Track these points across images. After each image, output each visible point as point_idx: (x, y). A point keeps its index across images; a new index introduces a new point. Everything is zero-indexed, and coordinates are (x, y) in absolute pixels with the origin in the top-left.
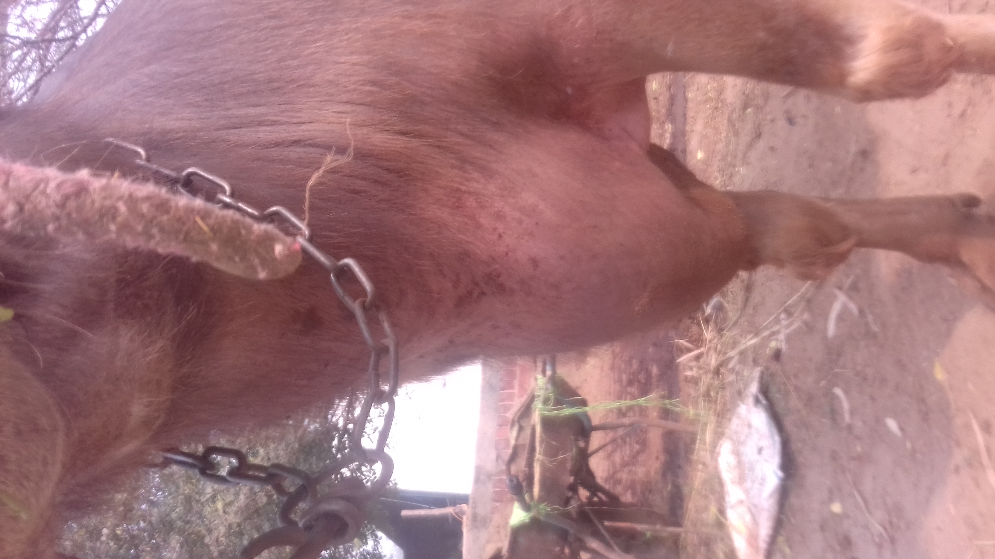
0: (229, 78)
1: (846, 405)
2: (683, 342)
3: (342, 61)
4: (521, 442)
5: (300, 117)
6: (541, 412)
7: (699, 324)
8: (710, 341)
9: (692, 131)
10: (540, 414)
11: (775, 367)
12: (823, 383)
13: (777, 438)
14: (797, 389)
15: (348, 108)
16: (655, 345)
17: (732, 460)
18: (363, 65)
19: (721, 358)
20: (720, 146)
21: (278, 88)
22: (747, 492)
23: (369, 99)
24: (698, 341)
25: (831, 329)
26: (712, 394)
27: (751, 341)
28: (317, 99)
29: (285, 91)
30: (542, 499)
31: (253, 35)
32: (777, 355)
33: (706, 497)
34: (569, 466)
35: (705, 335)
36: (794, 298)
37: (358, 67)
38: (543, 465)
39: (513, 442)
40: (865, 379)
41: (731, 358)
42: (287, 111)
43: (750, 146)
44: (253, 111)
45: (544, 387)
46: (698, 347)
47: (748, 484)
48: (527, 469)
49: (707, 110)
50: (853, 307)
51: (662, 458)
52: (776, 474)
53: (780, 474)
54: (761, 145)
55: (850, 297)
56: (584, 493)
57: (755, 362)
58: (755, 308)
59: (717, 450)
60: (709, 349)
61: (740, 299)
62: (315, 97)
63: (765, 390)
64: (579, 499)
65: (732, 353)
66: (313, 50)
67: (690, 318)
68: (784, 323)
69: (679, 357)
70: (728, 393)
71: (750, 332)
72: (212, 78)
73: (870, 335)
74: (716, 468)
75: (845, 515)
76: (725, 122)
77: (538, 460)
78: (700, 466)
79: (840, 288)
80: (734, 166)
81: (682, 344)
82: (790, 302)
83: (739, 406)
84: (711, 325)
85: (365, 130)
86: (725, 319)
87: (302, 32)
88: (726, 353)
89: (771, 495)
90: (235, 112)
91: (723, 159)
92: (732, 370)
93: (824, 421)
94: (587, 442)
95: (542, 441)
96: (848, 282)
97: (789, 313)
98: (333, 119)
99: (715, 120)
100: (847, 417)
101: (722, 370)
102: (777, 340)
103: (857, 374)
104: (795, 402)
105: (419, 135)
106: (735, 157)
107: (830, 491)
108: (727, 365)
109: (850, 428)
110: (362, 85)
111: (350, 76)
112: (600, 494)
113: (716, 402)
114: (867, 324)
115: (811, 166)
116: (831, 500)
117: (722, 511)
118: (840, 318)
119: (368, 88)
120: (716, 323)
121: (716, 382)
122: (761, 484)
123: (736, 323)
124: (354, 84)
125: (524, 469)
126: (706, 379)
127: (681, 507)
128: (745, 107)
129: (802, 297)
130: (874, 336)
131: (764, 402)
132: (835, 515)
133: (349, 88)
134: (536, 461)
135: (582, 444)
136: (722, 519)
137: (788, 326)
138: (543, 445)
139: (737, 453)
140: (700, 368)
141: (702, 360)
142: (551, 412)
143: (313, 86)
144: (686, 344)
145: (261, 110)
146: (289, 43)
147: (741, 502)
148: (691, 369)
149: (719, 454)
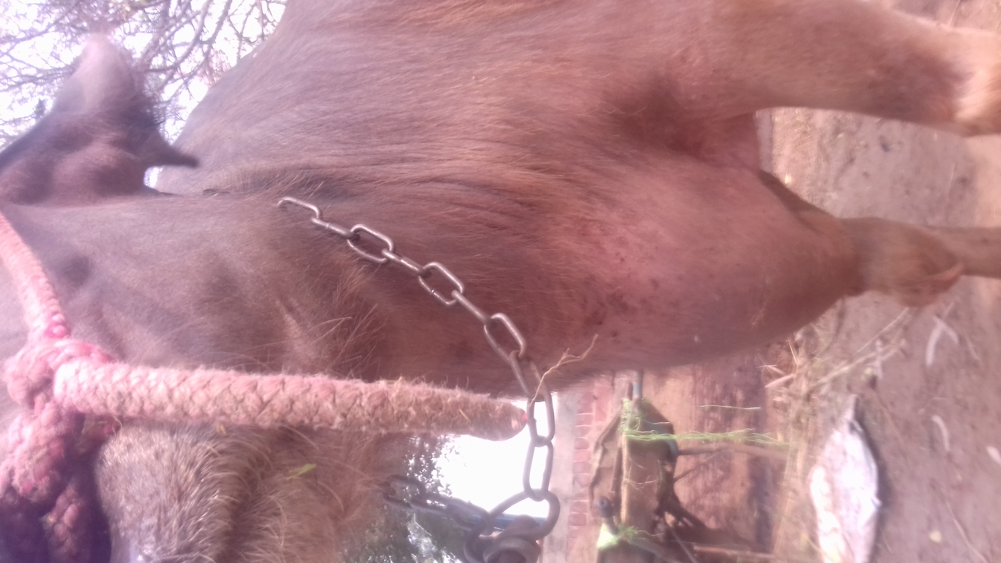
0: (373, 117)
1: (945, 433)
2: (772, 368)
3: (479, 101)
4: (604, 465)
5: (439, 155)
6: (628, 436)
7: (789, 350)
8: (801, 367)
9: (780, 155)
10: (627, 437)
11: (870, 394)
12: (922, 411)
13: (874, 466)
14: (893, 417)
15: (483, 145)
16: (740, 370)
17: (826, 489)
18: (497, 105)
19: (813, 385)
20: (809, 171)
21: (419, 127)
22: (841, 519)
23: (502, 137)
24: (788, 367)
25: (930, 357)
26: (803, 420)
27: (845, 369)
28: (455, 137)
29: (426, 130)
30: (630, 523)
31: (395, 78)
32: (873, 382)
33: (797, 524)
34: (656, 490)
35: (794, 360)
36: (891, 325)
37: (492, 108)
38: (630, 488)
39: (596, 465)
40: (966, 407)
41: (822, 385)
42: (427, 148)
43: (842, 171)
44: (395, 148)
45: (631, 410)
46: (787, 373)
47: (843, 512)
48: (614, 492)
49: (795, 134)
50: (953, 335)
51: (748, 484)
52: (873, 502)
53: (877, 502)
54: (854, 171)
55: (949, 324)
56: (670, 518)
57: (850, 389)
58: (849, 335)
59: (809, 477)
60: (799, 375)
61: (832, 325)
62: (454, 135)
63: (860, 417)
64: (666, 524)
65: (824, 380)
66: (451, 92)
67: (779, 343)
68: (880, 350)
69: (767, 382)
70: (820, 419)
71: (843, 359)
72: (357, 116)
73: (970, 364)
74: (808, 496)
75: (945, 544)
76: (815, 146)
77: (625, 483)
78: (790, 494)
79: (939, 316)
80: (825, 191)
81: (771, 370)
82: (886, 329)
83: (832, 433)
84: (802, 351)
85: (499, 166)
86: (816, 346)
87: (440, 75)
88: (817, 380)
89: (868, 523)
90: (379, 149)
91: (813, 184)
92: (824, 397)
93: (923, 449)
94: (674, 467)
95: (629, 464)
96: (947, 311)
97: (885, 340)
98: (471, 156)
99: (803, 145)
100: (947, 445)
101: (814, 397)
102: (873, 367)
103: (958, 402)
104: (891, 429)
105: (550, 170)
106: (825, 182)
107: (930, 520)
108: (819, 391)
109: (950, 457)
110: (497, 124)
111: (487, 115)
112: (685, 519)
113: (807, 428)
114: (967, 353)
115: (908, 192)
116: (930, 528)
117: (814, 539)
118: (939, 346)
119: (502, 127)
120: (807, 349)
121: (807, 409)
122: (857, 512)
123: (828, 349)
124: (490, 123)
125: (611, 492)
126: (796, 406)
127: (769, 535)
128: (837, 131)
129: (899, 325)
130: (975, 365)
131: (859, 429)
132: (933, 544)
133: (485, 127)
134: (623, 484)
135: (668, 468)
136: (814, 546)
137: (883, 354)
138: (630, 469)
139: (830, 481)
140: (790, 394)
141: (792, 386)
142: (639, 435)
143: (451, 125)
144: (775, 369)
145: (404, 147)
146: (429, 85)
147: (835, 530)
148: (780, 395)
149: (810, 481)
